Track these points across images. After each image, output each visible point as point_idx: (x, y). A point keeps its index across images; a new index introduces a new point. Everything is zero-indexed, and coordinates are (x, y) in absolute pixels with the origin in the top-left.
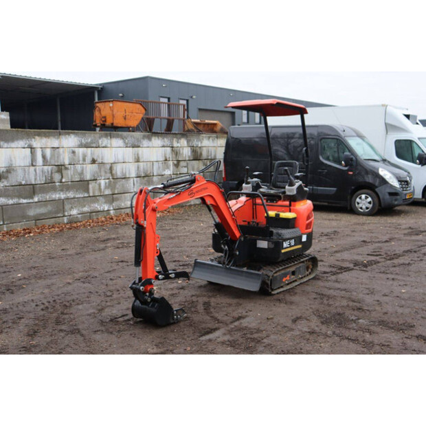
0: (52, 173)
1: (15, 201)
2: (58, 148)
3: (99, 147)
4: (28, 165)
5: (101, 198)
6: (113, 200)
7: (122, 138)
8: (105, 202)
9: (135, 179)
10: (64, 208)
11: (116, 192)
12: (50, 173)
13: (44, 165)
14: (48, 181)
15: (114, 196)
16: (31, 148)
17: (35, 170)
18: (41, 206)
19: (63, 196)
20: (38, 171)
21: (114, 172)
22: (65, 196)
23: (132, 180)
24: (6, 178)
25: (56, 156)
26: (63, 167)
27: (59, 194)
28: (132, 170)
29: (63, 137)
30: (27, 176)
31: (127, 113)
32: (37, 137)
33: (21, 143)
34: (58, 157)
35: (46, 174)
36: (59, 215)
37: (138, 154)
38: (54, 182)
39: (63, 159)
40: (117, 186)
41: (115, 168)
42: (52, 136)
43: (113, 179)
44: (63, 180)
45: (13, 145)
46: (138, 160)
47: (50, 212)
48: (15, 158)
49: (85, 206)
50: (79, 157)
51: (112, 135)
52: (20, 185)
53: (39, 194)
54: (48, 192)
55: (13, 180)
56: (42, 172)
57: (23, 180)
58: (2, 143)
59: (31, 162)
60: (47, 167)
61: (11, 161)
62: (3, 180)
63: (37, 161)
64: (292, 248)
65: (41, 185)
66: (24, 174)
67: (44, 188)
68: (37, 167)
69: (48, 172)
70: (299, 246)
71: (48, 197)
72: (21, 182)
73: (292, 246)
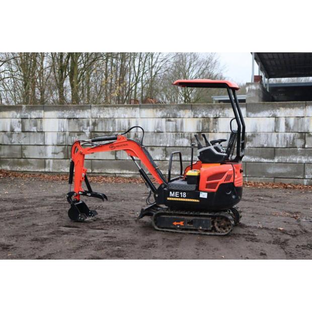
0: (294, 139)
1: (257, 159)
2: (303, 117)
4: (271, 131)
10: (304, 171)
12: (292, 139)
13: (286, 132)
14: (289, 146)
16: (275, 117)
17: (277, 136)
18: (281, 167)
19: (304, 160)
20: (280, 137)
22: (306, 160)
24: (251, 141)
25: (300, 124)
26: (306, 134)
27: (301, 158)
29: (309, 107)
30: (269, 140)
32: (282, 109)
33: (266, 113)
34: (302, 125)
35: (288, 140)
36: (299, 177)
38: (296, 147)
39: (308, 127)
42: (296, 107)
44: (306, 146)
45: (259, 115)
47: (290, 173)
48: (259, 125)
52: (262, 147)
53: (279, 156)
54: (289, 155)
55: (257, 143)
56: (284, 137)
57: (265, 143)
58: (249, 114)
59: (274, 129)
60: (289, 133)
61: (256, 127)
62: (248, 142)
63: (280, 128)
64: (183, 200)
65: (282, 149)
66: (266, 138)
67: (284, 151)
68: (280, 134)
69: (290, 138)
70: (195, 201)
71: (288, 160)
72: (263, 145)
73: (183, 198)
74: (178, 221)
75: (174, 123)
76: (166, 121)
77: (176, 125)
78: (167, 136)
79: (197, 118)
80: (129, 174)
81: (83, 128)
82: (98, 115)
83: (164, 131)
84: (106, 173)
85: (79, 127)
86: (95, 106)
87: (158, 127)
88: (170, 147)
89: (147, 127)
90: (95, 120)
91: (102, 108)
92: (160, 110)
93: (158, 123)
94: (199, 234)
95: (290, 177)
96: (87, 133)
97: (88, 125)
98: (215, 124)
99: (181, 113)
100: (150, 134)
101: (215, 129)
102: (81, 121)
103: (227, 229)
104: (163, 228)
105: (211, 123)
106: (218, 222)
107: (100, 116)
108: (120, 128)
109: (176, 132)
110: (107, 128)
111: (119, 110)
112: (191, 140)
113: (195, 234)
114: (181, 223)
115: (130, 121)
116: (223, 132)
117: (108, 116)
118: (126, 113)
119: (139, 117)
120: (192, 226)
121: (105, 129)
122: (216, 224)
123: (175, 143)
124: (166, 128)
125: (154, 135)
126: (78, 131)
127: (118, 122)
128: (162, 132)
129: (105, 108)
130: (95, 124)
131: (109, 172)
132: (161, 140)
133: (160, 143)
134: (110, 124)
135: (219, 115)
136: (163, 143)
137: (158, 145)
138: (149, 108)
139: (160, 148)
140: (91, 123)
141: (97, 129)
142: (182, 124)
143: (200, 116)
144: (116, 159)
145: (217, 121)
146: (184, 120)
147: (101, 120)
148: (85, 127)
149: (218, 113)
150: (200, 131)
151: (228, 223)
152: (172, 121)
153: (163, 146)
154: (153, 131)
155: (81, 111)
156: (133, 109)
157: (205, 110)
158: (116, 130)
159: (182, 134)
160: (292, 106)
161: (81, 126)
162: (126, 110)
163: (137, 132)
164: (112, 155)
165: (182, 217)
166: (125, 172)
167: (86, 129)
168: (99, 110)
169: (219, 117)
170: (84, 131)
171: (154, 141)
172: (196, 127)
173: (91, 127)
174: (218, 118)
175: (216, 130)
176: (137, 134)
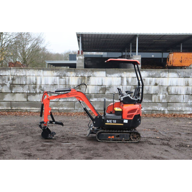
3: (160, 77)
4: (119, 85)
5: (159, 104)
6: (168, 106)
7: (176, 72)
8: (162, 106)
9: (185, 96)
11: (170, 101)
12: (130, 89)
13: (127, 85)
15: (168, 103)
16: (121, 77)
20: (124, 88)
21: (169, 91)
23: (182, 96)
24: (108, 90)
25: (134, 81)
28: (183, 90)
31: (183, 59)
32: (124, 72)
33: (117, 75)
34: (135, 82)
37: (188, 82)
40: (171, 98)
41: (170, 89)
42: (132, 72)
43: (169, 94)
45: (113, 76)
46: (187, 85)
48: (113, 81)
49: (149, 107)
50: (147, 82)
51: (169, 71)
55: (112, 91)
57: (116, 91)
58: (108, 75)
59: (121, 84)
60: (129, 86)
61: (111, 83)
62: (107, 91)
63: (124, 83)
64: (114, 124)
68: (124, 86)
69: (129, 88)
70: (121, 124)
73: (114, 123)
74: (111, 136)
76: (59, 78)
78: (60, 87)
79: (78, 76)
80: (36, 110)
81: (5, 82)
82: (16, 74)
83: (58, 84)
84: (21, 110)
85: (2, 81)
86: (14, 68)
87: (54, 82)
89: (48, 82)
90: (14, 77)
91: (18, 69)
92: (56, 72)
93: (54, 80)
94: (123, 142)
96: (8, 85)
97: (9, 80)
98: (88, 80)
99: (69, 74)
100: (49, 86)
101: (88, 83)
102: (4, 77)
103: (137, 139)
104: (102, 140)
105: (86, 80)
106: (132, 135)
107: (17, 75)
108: (30, 82)
109: (66, 84)
110: (22, 82)
111: (29, 71)
113: (121, 142)
114: (113, 137)
115: (37, 78)
116: (93, 85)
117: (22, 75)
118: (34, 73)
119: (42, 75)
120: (119, 138)
121: (20, 82)
122: (131, 136)
124: (60, 82)
125: (52, 87)
126: (2, 83)
127: (29, 78)
128: (57, 85)
129: (20, 70)
130: (13, 79)
131: (23, 109)
134: (24, 80)
135: (91, 75)
138: (49, 70)
140: (10, 79)
141: (15, 82)
142: (69, 80)
143: (80, 76)
144: (28, 101)
145: (89, 78)
146: (70, 78)
147: (18, 77)
148: (7, 81)
149: (90, 74)
150: (80, 84)
151: (138, 136)
152: (63, 78)
154: (51, 84)
155: (4, 71)
156: (38, 70)
157: (83, 72)
158: (28, 83)
159: (69, 86)
160: (130, 71)
161: (4, 80)
162: (34, 71)
163: (41, 84)
164: (24, 99)
165: (113, 134)
166: (33, 108)
167: (7, 82)
168: (16, 71)
170: (6, 83)
171: (52, 90)
172: (77, 82)
173: (10, 81)
174: (90, 77)
176: (41, 85)
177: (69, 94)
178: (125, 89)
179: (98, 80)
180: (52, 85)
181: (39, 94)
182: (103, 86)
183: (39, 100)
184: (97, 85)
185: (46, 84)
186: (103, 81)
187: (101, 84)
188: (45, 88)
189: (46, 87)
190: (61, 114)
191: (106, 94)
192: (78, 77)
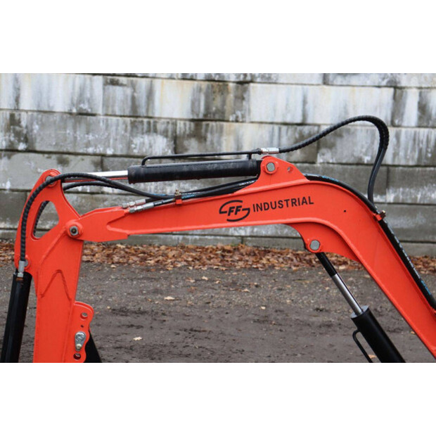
12: (432, 143)
13: (419, 126)
14: (424, 162)
17: (398, 136)
18: (401, 214)
20: (403, 138)
24: (331, 146)
33: (374, 76)
35: (423, 146)
45: (355, 79)
47: (421, 229)
52: (358, 164)
53: (399, 187)
54: (422, 185)
55: (345, 153)
56: (414, 140)
57: (366, 154)
59: (389, 119)
60: (426, 130)
62: (323, 150)
63: (405, 117)
65: (406, 169)
66: (369, 141)
67: (412, 175)
68: (403, 130)
69: (428, 141)
71: (419, 196)
72: (361, 159)
75: (129, 91)
76: (106, 84)
77: (133, 98)
78: (107, 126)
83: (100, 111)
87: (80, 101)
88: (114, 156)
89: (49, 98)
93: (82, 90)
95: (422, 239)
98: (241, 98)
100: (57, 118)
101: (239, 113)
105: (231, 96)
109: (134, 115)
112: (176, 140)
116: (261, 123)
123: (129, 148)
124: (106, 104)
125: (70, 123)
128: (94, 115)
132: (91, 137)
133: (88, 145)
135: (253, 76)
136: (96, 147)
137: (81, 151)
139: (88, 159)
142: (150, 94)
145: (245, 90)
146: (157, 83)
150: (201, 116)
152: (122, 85)
153: (95, 155)
154: (67, 110)
159: (149, 123)
163: (17, 110)
169: (252, 81)
171: (71, 138)
172: (188, 106)
174: (248, 82)
175: (243, 116)
176: (16, 114)
177: (247, 203)
178: (411, 143)
179: (288, 100)
180: (71, 114)
181: (9, 157)
182: (306, 129)
183: (8, 186)
184: (279, 120)
185: (39, 111)
186: (310, 106)
187: (299, 120)
188: (36, 127)
189: (43, 126)
190: (116, 259)
191: (318, 165)
192: (196, 83)
